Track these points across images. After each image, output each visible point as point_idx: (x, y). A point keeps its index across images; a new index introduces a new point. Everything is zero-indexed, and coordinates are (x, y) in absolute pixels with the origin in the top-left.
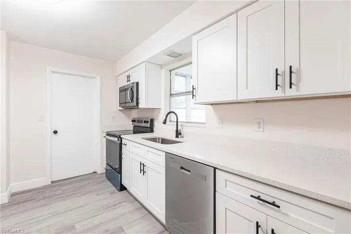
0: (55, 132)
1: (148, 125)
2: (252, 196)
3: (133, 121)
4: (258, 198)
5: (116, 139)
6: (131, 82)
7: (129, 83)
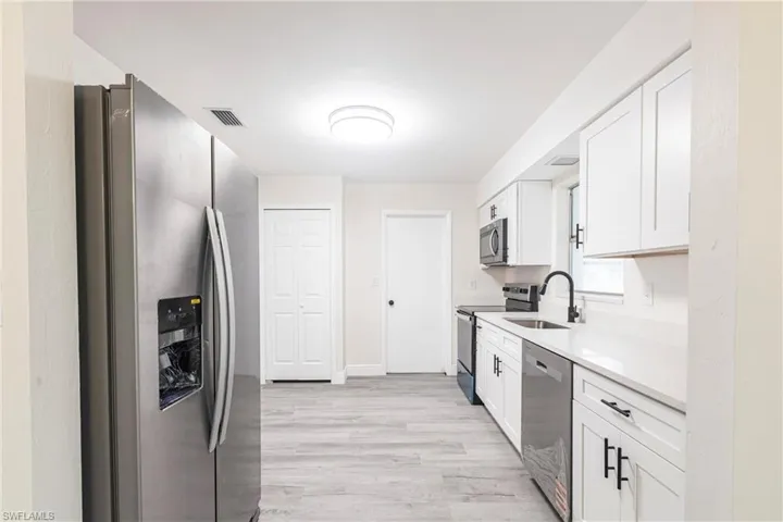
0: (391, 303)
1: (527, 297)
2: (603, 401)
3: (506, 289)
4: (613, 405)
5: (467, 318)
6: (496, 218)
7: (494, 220)
